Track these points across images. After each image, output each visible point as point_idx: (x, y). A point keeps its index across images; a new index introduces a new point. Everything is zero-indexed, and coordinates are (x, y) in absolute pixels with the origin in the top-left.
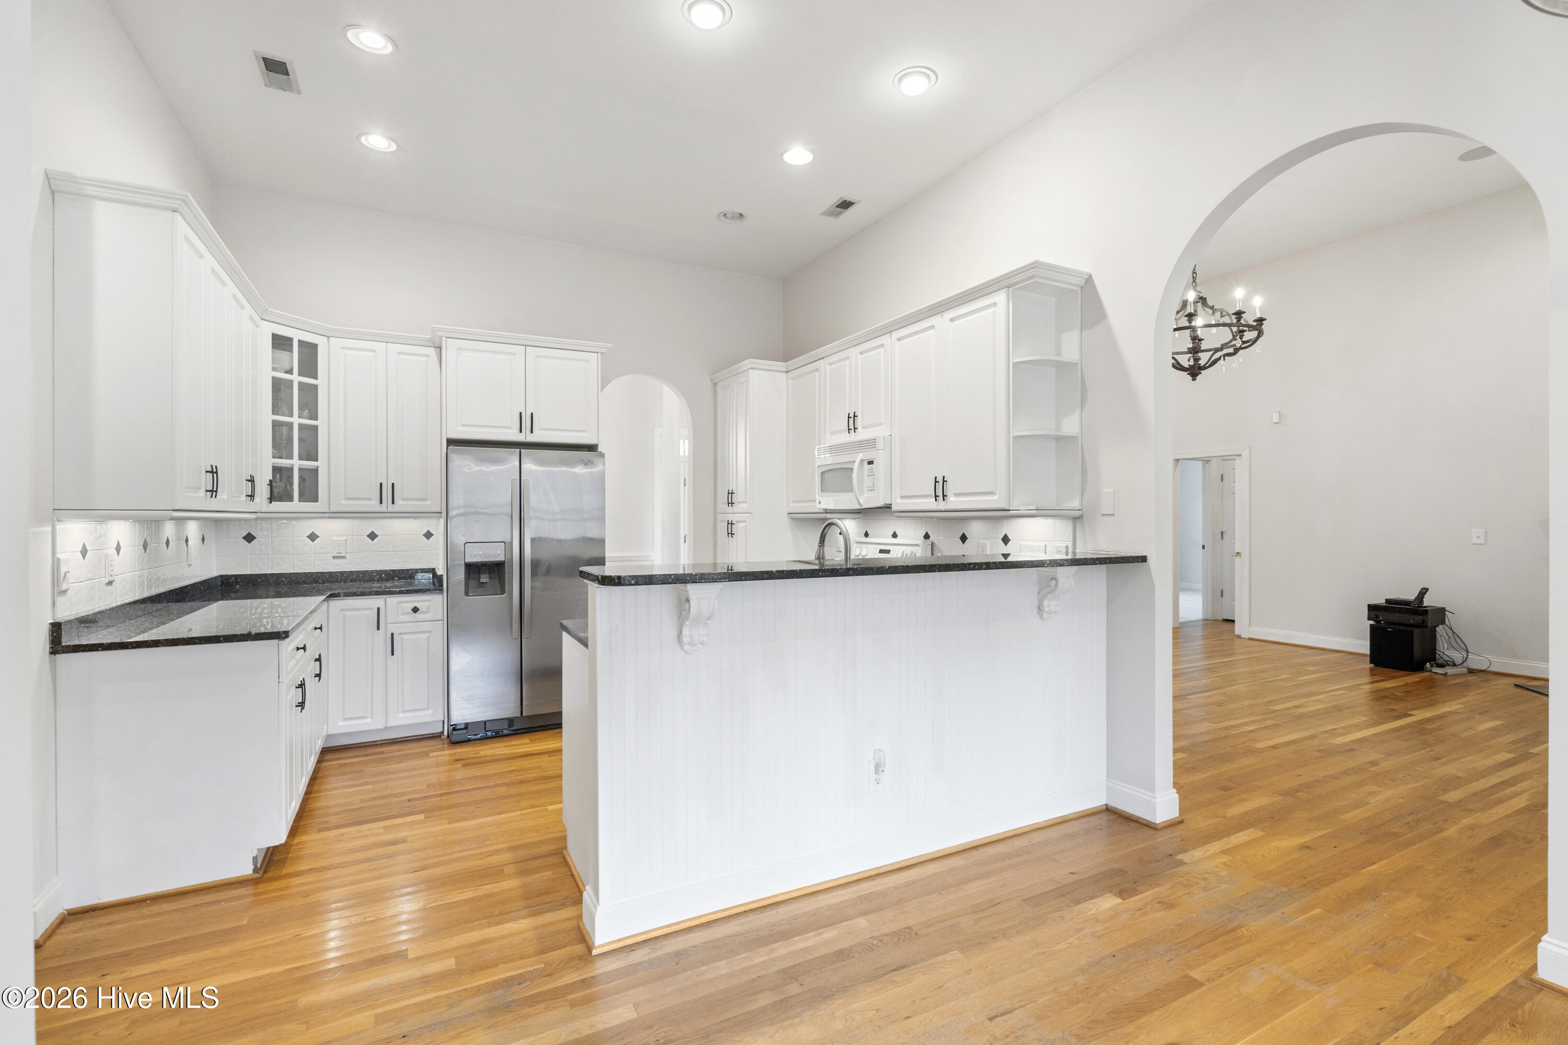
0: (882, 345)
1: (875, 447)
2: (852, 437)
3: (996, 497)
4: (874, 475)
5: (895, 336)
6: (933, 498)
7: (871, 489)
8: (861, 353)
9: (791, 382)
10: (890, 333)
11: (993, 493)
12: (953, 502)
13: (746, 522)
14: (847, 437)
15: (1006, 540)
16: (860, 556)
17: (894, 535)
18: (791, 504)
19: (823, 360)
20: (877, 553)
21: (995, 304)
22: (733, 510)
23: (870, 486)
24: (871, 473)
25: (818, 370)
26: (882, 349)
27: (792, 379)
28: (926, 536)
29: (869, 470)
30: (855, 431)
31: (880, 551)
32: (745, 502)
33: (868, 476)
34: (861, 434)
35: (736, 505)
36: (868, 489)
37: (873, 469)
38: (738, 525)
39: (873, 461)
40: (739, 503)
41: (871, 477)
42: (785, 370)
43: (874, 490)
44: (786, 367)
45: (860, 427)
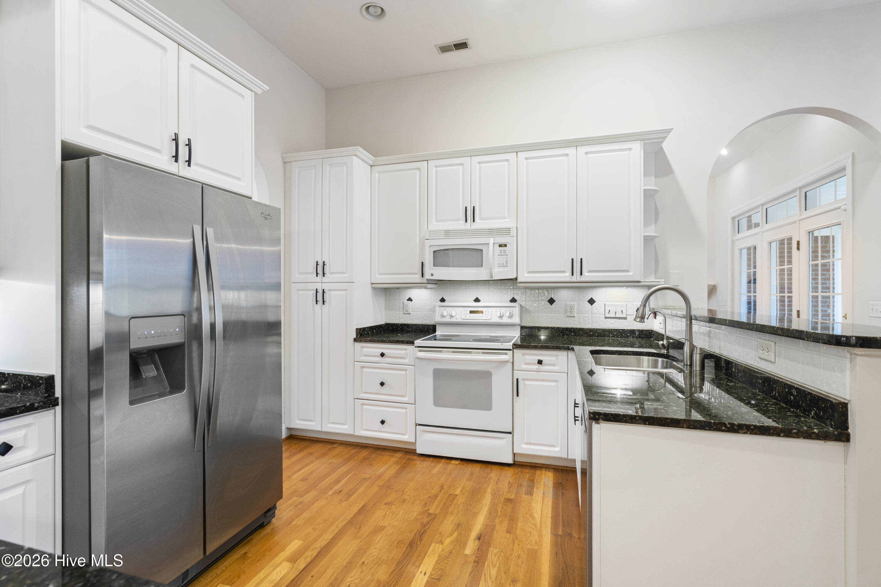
0: (507, 160)
1: (510, 235)
2: (469, 226)
3: (631, 273)
4: (507, 255)
5: (522, 155)
6: (568, 273)
7: (503, 265)
8: (479, 163)
9: (377, 175)
10: (517, 153)
11: (627, 271)
12: (587, 276)
13: (346, 290)
14: (461, 225)
15: (592, 301)
16: (448, 317)
17: (477, 300)
18: (377, 276)
19: (426, 162)
20: (467, 314)
21: (630, 149)
22: (325, 279)
23: (502, 263)
24: (503, 254)
25: (419, 169)
26: (506, 163)
27: (379, 172)
28: (513, 300)
29: (500, 251)
30: (474, 221)
31: (471, 312)
32: (344, 273)
33: (499, 255)
34: (479, 224)
35: (328, 275)
36: (499, 265)
37: (505, 251)
38: (331, 293)
39: (506, 245)
40: (332, 273)
41: (503, 256)
42: (372, 163)
43: (507, 266)
44: (373, 161)
45: (481, 219)
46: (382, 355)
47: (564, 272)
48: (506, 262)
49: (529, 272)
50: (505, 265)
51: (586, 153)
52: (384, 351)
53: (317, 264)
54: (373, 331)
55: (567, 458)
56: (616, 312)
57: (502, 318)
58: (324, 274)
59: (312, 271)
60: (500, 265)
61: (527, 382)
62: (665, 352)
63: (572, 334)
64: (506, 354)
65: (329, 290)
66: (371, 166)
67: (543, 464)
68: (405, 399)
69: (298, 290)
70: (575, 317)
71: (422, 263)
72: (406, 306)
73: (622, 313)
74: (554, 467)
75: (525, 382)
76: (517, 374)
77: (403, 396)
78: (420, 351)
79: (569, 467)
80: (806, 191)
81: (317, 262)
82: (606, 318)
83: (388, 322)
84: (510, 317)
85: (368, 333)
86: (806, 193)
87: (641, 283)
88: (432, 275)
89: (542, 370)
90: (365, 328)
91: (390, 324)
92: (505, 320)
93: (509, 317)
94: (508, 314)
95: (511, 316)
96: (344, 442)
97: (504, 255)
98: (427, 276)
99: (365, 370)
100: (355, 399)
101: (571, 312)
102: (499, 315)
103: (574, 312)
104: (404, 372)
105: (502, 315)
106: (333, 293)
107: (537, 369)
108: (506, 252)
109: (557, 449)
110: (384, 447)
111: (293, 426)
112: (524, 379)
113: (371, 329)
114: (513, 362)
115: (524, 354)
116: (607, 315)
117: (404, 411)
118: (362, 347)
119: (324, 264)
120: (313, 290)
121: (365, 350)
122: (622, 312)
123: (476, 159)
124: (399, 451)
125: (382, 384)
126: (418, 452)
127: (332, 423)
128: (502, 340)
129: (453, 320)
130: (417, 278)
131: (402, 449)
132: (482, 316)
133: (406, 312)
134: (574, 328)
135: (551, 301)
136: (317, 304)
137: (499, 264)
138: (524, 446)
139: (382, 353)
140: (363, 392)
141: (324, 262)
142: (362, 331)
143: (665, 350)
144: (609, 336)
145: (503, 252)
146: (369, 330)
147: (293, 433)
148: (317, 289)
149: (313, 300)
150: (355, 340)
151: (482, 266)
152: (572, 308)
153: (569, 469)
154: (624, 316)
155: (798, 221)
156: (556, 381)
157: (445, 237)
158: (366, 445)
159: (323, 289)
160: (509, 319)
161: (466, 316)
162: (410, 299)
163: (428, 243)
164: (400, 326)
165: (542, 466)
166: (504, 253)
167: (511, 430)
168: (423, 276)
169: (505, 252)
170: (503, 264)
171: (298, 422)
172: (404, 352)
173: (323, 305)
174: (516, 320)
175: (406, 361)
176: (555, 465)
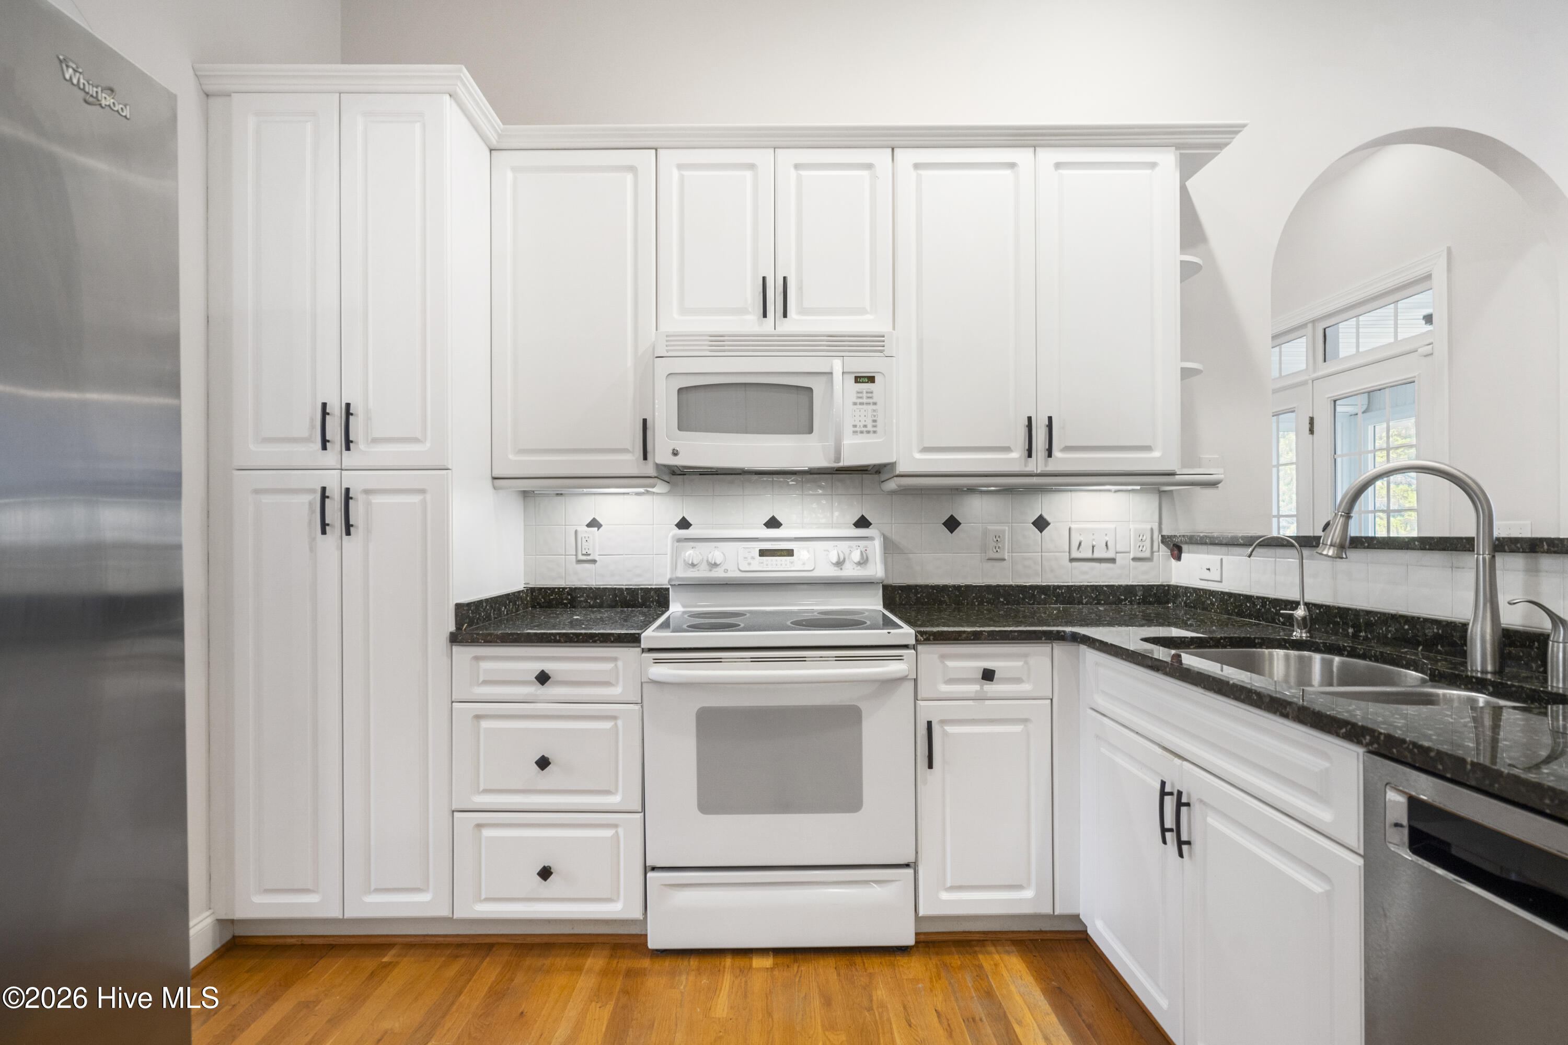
0: (869, 166)
1: (881, 351)
2: (767, 326)
3: (1156, 454)
4: (875, 404)
5: (906, 157)
6: (1017, 454)
7: (865, 429)
8: (797, 167)
9: (510, 175)
10: (893, 149)
11: (1148, 448)
12: (1062, 460)
13: (422, 491)
14: (751, 323)
15: (1041, 524)
16: (704, 566)
17: (773, 523)
18: (511, 457)
19: (654, 151)
20: (753, 558)
21: (1153, 165)
22: (349, 459)
23: (863, 423)
24: (865, 400)
25: (632, 169)
26: (865, 173)
27: (514, 169)
28: (863, 523)
29: (858, 393)
30: (785, 315)
31: (763, 553)
32: (415, 440)
33: (855, 404)
34: (796, 323)
35: (362, 446)
36: (855, 429)
37: (872, 393)
38: (373, 501)
39: (874, 377)
40: (375, 441)
41: (865, 407)
42: (494, 142)
43: (875, 432)
44: (499, 135)
45: (803, 311)
46: (543, 678)
47: (1007, 449)
48: (875, 421)
49: (926, 450)
50: (870, 428)
51: (1058, 166)
52: (548, 667)
53: (325, 413)
54: (500, 610)
55: (1052, 913)
56: (1093, 547)
57: (843, 567)
58: (348, 444)
59: (305, 434)
60: (858, 429)
61: (950, 729)
62: (1304, 635)
63: (1002, 600)
64: (899, 658)
65: (367, 492)
66: (491, 150)
67: (984, 933)
68: (614, 800)
69: (257, 492)
70: (1004, 560)
71: (645, 421)
72: (584, 540)
73: (1107, 548)
74: (1011, 936)
75: (946, 728)
76: (928, 710)
77: (607, 792)
78: (657, 661)
79: (1046, 932)
80: (1324, 327)
81: (324, 405)
82: (1072, 560)
83: (532, 585)
84: (862, 564)
85: (488, 617)
86: (1325, 329)
87: (1177, 476)
88: (675, 453)
89: (989, 695)
90: (481, 602)
91: (540, 589)
92: (850, 571)
93: (859, 564)
94: (856, 556)
95: (864, 562)
96: (418, 940)
97: (868, 404)
98: (662, 456)
99: (485, 724)
100: (453, 811)
101: (997, 549)
102: (835, 560)
103: (1004, 549)
104: (608, 725)
105: (842, 559)
106: (376, 500)
107: (976, 692)
108: (874, 395)
109: (1028, 894)
110: (545, 940)
111: (241, 913)
112: (943, 722)
113: (495, 604)
114: (916, 680)
115: (943, 657)
116: (1075, 554)
117: (609, 833)
118: (477, 658)
119: (348, 413)
120: (312, 491)
121: (485, 665)
122: (1107, 545)
123: (788, 157)
124: (592, 944)
125: (543, 763)
126: (653, 943)
127: (378, 890)
128: (868, 623)
129: (718, 574)
130: (630, 462)
131: (600, 940)
132: (792, 563)
133: (584, 558)
134: (1005, 586)
135: (952, 524)
136: (324, 532)
137: (855, 426)
138: (945, 896)
139: (543, 672)
140: (481, 789)
141: (348, 405)
142: (473, 612)
143: (1304, 631)
144: (1080, 603)
145: (865, 395)
146: (491, 607)
147: (240, 931)
148: (324, 489)
149: (310, 523)
150: (455, 639)
151: (810, 431)
152: (998, 539)
153: (1049, 936)
154: (1110, 554)
155: (1311, 381)
156: (1025, 721)
157: (711, 351)
158: (487, 941)
159: (344, 486)
160: (859, 568)
161: (749, 564)
162: (594, 524)
163: (663, 368)
164: (568, 594)
165: (982, 937)
166: (868, 398)
167: (910, 858)
168: (645, 458)
169: (869, 395)
170: (865, 426)
171: (258, 899)
172: (608, 666)
173: (345, 537)
174: (876, 570)
175: (616, 691)
176: (1013, 932)
